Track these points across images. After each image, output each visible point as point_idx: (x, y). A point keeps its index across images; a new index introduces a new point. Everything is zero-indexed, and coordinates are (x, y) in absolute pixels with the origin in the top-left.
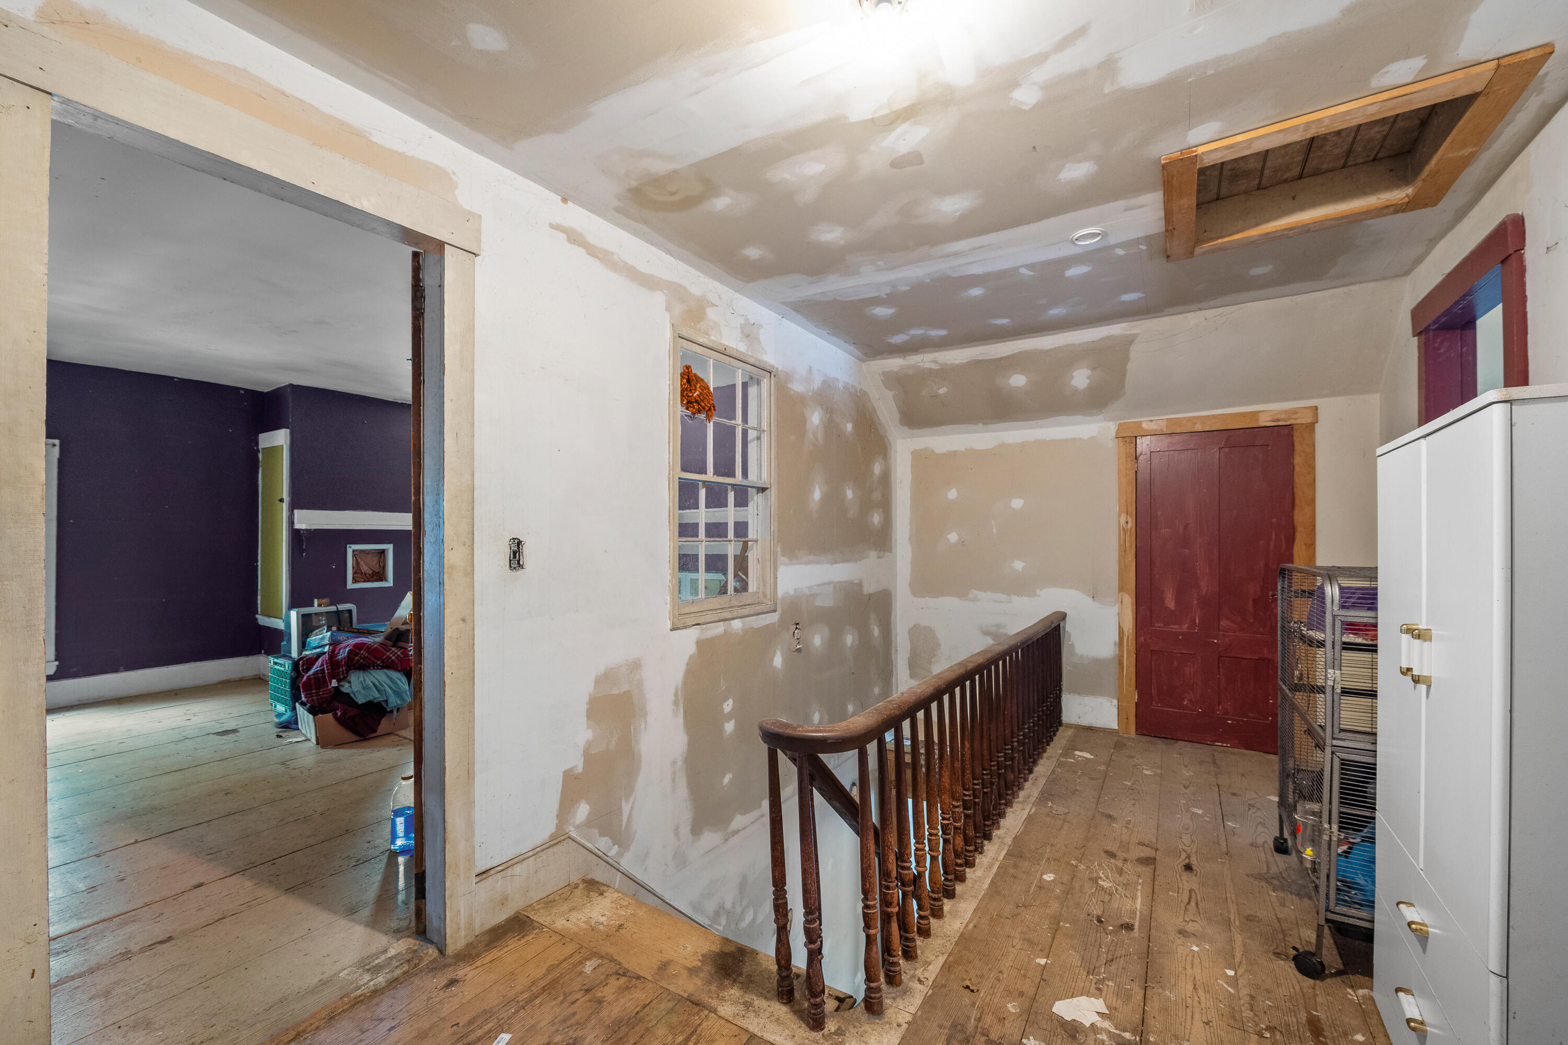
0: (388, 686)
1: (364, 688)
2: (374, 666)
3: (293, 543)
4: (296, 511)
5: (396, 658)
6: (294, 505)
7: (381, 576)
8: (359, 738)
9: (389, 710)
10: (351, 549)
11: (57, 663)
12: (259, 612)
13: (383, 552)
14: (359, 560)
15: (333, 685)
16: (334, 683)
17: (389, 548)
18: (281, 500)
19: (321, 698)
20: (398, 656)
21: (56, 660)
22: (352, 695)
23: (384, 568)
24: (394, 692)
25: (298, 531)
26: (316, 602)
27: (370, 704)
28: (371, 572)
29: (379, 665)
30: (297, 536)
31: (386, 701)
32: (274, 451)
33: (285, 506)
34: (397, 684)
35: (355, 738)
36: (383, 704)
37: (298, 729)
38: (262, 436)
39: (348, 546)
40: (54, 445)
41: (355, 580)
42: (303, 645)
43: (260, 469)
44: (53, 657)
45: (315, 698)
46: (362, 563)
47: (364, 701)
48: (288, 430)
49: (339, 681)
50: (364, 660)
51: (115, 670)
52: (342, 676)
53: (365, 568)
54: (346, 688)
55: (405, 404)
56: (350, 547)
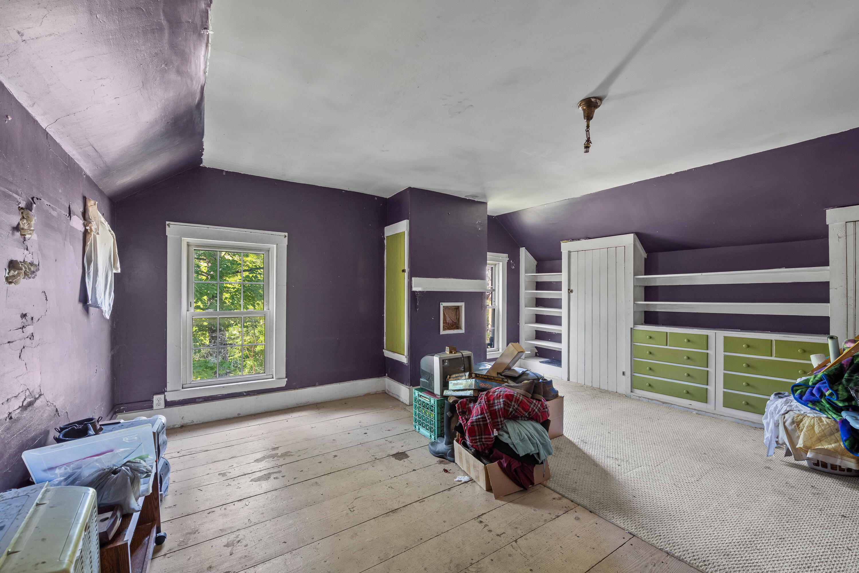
0: (537, 438)
1: (521, 440)
2: (522, 417)
3: (411, 302)
4: (413, 278)
5: (536, 409)
6: (412, 275)
7: (457, 326)
8: (522, 489)
9: (540, 462)
11: (286, 379)
12: (385, 348)
13: (458, 308)
14: (445, 314)
15: (495, 435)
16: (496, 433)
17: (462, 304)
18: (404, 271)
19: (483, 444)
21: (286, 377)
22: (512, 446)
23: (459, 319)
24: (542, 444)
25: (414, 292)
26: (447, 349)
27: (527, 455)
28: (452, 323)
29: (526, 417)
30: (414, 296)
31: (538, 454)
32: (397, 237)
33: (406, 275)
34: (543, 437)
35: (517, 488)
36: (536, 456)
37: (454, 462)
38: (386, 228)
39: (440, 303)
40: (285, 236)
41: (444, 329)
42: (445, 385)
43: (385, 250)
44: (284, 375)
45: (479, 444)
46: (447, 316)
47: (524, 454)
48: (408, 220)
49: (498, 430)
50: (516, 412)
51: (314, 385)
52: (500, 426)
53: (450, 320)
54: (505, 438)
55: (471, 200)
56: (442, 304)
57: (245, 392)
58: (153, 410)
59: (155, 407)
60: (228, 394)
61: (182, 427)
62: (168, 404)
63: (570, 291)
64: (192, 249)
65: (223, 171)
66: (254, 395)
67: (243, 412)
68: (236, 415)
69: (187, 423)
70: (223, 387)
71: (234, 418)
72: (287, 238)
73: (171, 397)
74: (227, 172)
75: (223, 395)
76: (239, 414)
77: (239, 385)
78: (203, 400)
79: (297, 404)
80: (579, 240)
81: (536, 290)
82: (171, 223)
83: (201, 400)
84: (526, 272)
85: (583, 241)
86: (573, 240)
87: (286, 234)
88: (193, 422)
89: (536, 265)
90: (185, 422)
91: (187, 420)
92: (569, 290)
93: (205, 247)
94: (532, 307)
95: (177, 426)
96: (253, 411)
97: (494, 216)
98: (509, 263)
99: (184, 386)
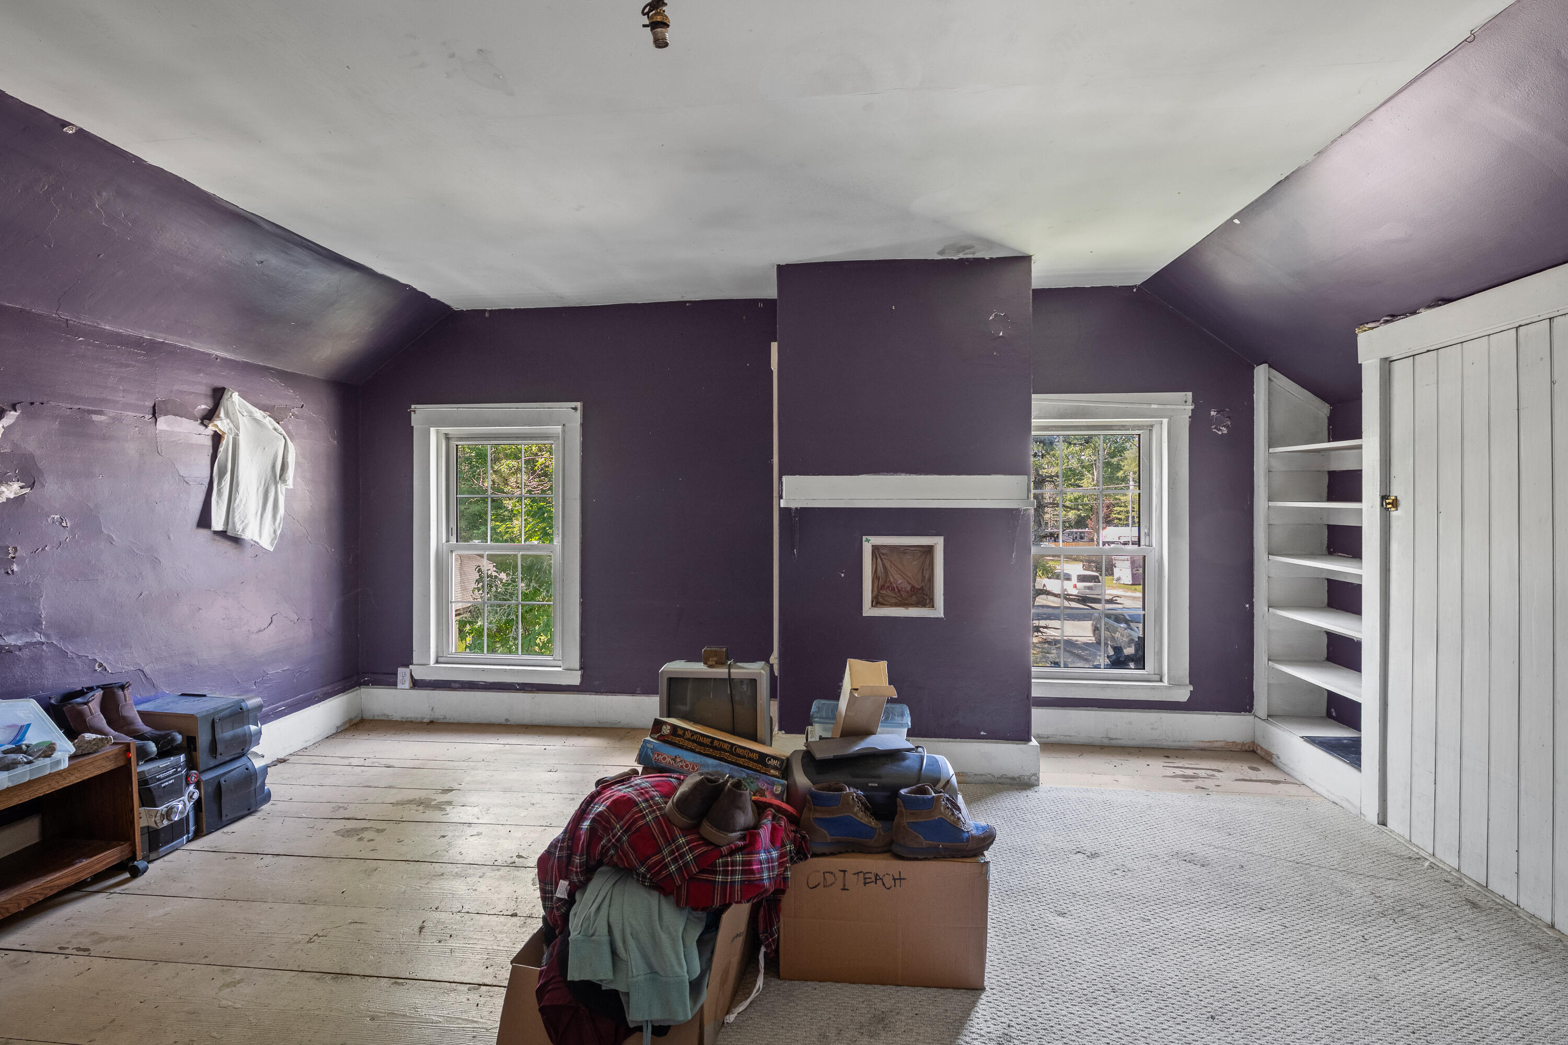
3: (780, 533)
4: (784, 478)
5: (679, 869)
6: (782, 469)
7: (926, 600)
10: (869, 543)
11: (581, 673)
13: (929, 551)
14: (886, 564)
15: (559, 895)
16: (562, 891)
17: (938, 543)
20: (686, 865)
21: (581, 669)
23: (929, 580)
25: (787, 510)
28: (909, 588)
30: (786, 519)
33: (776, 471)
39: (864, 538)
40: (576, 409)
41: (877, 604)
44: (577, 665)
46: (892, 571)
48: (776, 343)
51: (632, 692)
52: (578, 878)
53: (898, 580)
55: (967, 260)
56: (868, 541)
57: (518, 684)
58: (397, 689)
59: (399, 686)
60: (494, 683)
61: (432, 722)
62: (417, 684)
63: (1388, 502)
64: (453, 443)
65: (485, 311)
66: (531, 691)
67: (515, 718)
68: (503, 721)
69: (438, 719)
70: (483, 670)
71: (500, 725)
72: (579, 411)
73: (419, 673)
74: (491, 311)
75: (486, 682)
76: (507, 720)
77: (505, 670)
78: (460, 686)
79: (599, 722)
80: (1414, 313)
81: (1330, 499)
82: (418, 406)
83: (457, 685)
84: (1271, 443)
85: (1426, 316)
86: (1393, 317)
87: (578, 405)
88: (446, 718)
89: (1330, 419)
90: (436, 717)
91: (438, 714)
92: (1384, 498)
93: (470, 439)
94: (1312, 555)
95: (425, 720)
96: (527, 718)
97: (1132, 287)
98: (1197, 422)
99: (440, 660)
